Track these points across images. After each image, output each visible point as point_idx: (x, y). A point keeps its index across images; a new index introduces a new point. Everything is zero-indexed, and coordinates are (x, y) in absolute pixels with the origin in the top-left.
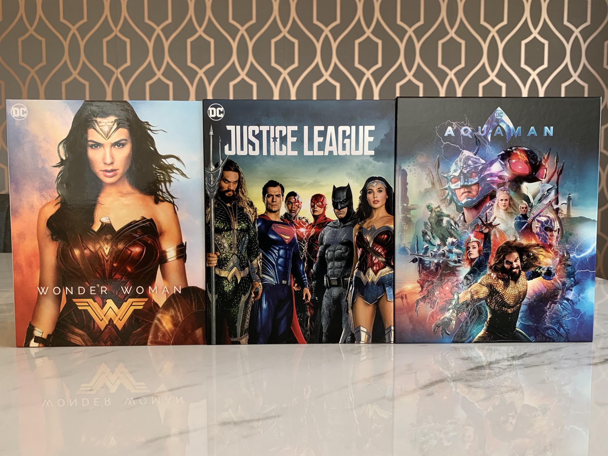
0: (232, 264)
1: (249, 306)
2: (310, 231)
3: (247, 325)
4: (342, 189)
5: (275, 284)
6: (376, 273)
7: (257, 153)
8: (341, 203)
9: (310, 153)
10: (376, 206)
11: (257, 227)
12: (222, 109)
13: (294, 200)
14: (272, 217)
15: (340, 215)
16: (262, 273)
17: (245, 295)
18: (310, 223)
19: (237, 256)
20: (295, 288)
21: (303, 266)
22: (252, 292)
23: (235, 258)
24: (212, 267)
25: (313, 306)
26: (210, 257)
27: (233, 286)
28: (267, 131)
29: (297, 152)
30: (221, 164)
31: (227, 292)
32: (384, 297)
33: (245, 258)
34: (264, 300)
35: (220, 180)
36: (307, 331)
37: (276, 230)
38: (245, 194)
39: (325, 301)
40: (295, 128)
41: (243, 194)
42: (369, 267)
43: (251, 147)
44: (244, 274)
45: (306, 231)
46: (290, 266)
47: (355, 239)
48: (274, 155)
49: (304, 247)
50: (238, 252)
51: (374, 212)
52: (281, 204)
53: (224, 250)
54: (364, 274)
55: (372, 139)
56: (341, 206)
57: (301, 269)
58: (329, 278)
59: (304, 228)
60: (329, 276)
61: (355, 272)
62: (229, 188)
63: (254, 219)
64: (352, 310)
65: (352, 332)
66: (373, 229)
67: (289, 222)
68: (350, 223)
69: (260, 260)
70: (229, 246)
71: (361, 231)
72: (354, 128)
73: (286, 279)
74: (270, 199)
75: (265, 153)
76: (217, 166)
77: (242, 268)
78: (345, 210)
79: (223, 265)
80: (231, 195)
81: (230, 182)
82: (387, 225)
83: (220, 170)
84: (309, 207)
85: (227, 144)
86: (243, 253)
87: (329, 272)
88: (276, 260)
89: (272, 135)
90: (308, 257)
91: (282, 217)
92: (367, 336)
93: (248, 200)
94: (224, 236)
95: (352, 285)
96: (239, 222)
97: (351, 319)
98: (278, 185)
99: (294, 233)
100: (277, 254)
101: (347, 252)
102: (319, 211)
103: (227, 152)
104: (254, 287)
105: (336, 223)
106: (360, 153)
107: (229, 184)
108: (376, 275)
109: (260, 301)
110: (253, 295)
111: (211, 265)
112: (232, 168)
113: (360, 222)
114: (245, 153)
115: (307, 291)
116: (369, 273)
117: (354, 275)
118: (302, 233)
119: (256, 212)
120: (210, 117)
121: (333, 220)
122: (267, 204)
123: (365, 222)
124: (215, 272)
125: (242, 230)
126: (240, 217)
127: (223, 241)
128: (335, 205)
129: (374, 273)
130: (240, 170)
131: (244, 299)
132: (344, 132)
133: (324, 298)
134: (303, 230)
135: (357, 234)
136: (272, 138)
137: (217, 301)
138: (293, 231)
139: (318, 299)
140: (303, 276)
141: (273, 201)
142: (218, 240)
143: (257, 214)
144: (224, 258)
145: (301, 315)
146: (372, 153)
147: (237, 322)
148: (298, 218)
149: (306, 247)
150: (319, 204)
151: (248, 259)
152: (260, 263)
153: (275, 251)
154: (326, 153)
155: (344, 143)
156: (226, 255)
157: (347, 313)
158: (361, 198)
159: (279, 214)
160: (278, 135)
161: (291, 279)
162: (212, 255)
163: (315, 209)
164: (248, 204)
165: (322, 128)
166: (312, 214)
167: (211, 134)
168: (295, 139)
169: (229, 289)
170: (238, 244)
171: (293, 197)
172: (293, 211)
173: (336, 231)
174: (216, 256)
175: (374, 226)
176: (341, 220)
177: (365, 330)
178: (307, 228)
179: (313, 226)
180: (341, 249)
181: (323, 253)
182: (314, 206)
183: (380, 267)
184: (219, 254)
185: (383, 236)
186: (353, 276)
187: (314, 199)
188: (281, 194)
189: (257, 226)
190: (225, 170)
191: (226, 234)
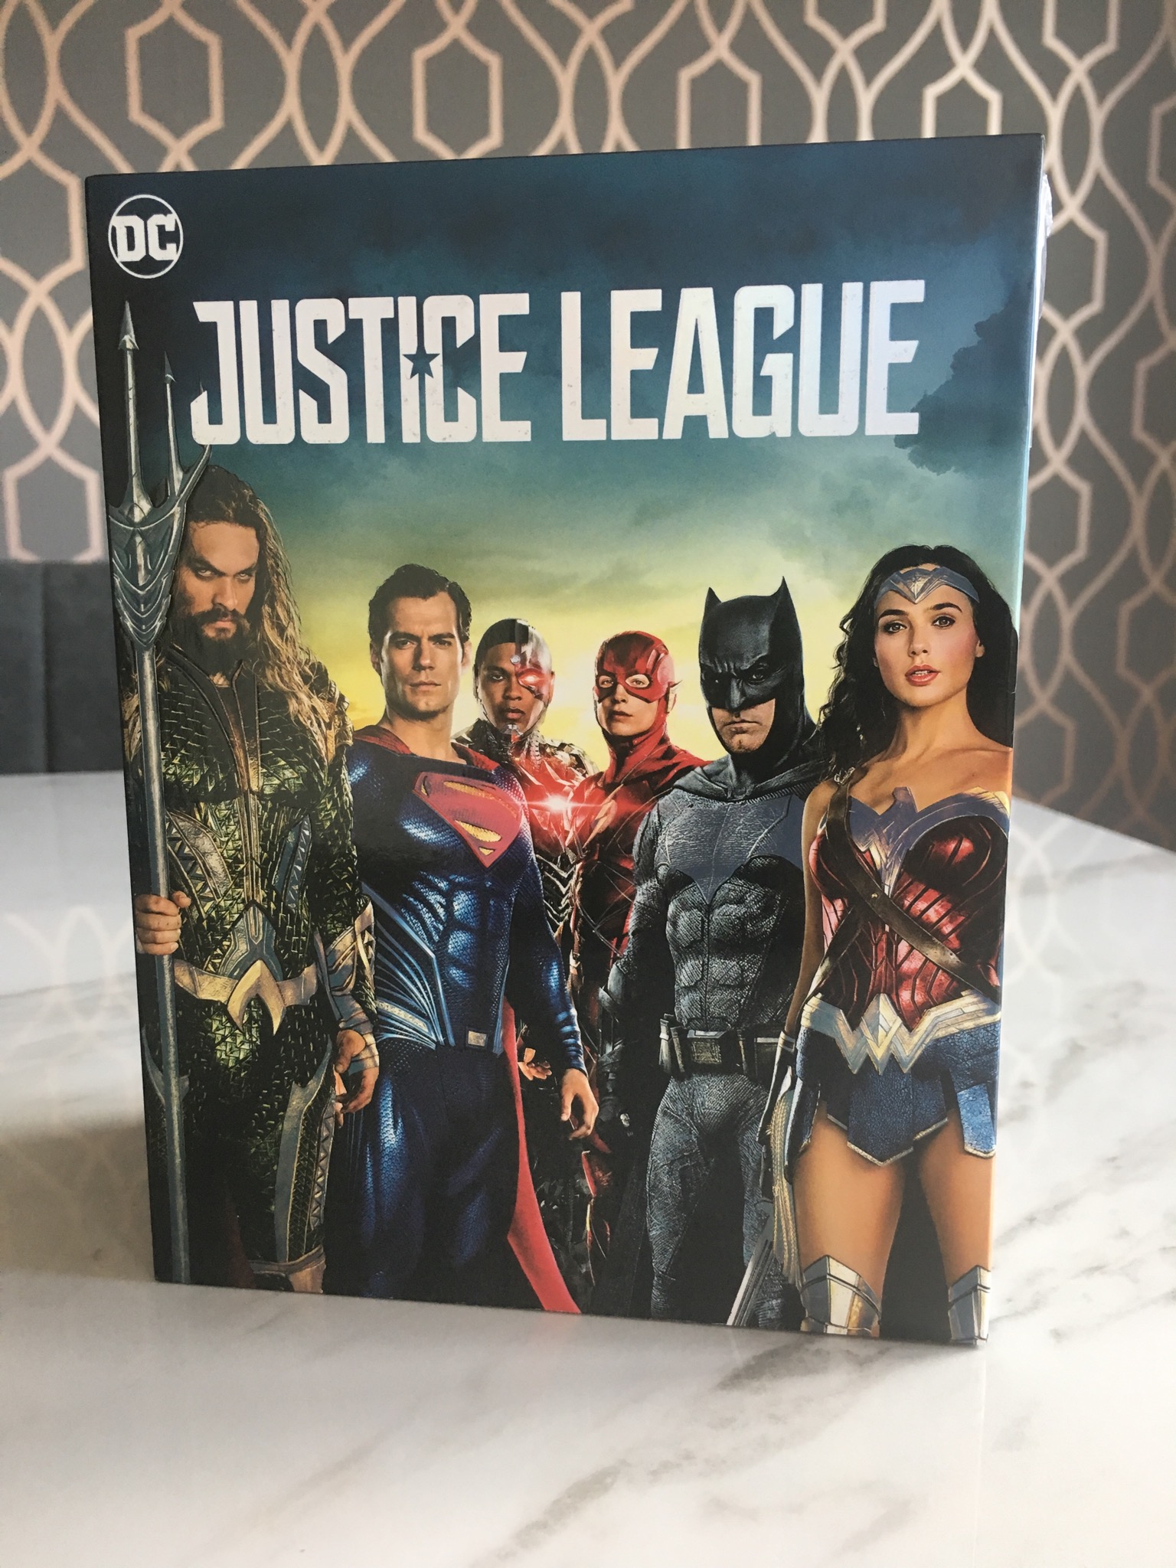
0: (243, 947)
1: (325, 1134)
2: (596, 811)
3: (315, 1213)
4: (748, 608)
5: (433, 1046)
6: (910, 1019)
7: (337, 431)
8: (745, 676)
9: (593, 430)
10: (919, 695)
11: (348, 787)
12: (170, 221)
13: (516, 659)
14: (418, 741)
15: (737, 738)
16: (379, 995)
17: (304, 1084)
18: (592, 772)
19: (266, 912)
20: (526, 1068)
21: (560, 974)
22: (336, 1075)
23: (254, 923)
24: (161, 957)
25: (608, 1151)
26: (149, 912)
27: (251, 1042)
28: (384, 321)
29: (527, 425)
30: (177, 487)
31: (226, 1067)
32: (949, 1135)
33: (299, 921)
34: (389, 1112)
35: (175, 566)
36: (580, 1259)
37: (437, 803)
38: (290, 631)
39: (664, 1134)
40: (518, 304)
41: (281, 630)
42: (876, 993)
43: (309, 405)
44: (297, 995)
45: (574, 810)
46: (503, 968)
47: (809, 855)
48: (417, 440)
49: (565, 882)
50: (269, 895)
51: (908, 723)
52: (456, 679)
53: (206, 885)
54: (854, 1023)
55: (906, 351)
56: (743, 693)
57: (553, 982)
58: (682, 1033)
59: (567, 794)
60: (685, 1022)
61: (808, 1009)
62: (218, 600)
63: (332, 746)
64: (790, 1181)
65: (786, 1279)
66: (902, 810)
67: (492, 766)
68: (786, 776)
69: (367, 935)
70: (229, 866)
71: (842, 815)
72: (813, 293)
73: (486, 1026)
74: (404, 657)
75: (376, 432)
76: (158, 496)
77: (287, 969)
78: (766, 712)
79: (207, 951)
80: (230, 635)
81: (220, 574)
82: (974, 791)
83: (173, 515)
84: (590, 694)
85: (200, 393)
86: (291, 901)
87: (684, 1005)
88: (436, 938)
89: (407, 344)
90: (584, 930)
91: (460, 740)
92: (858, 1304)
93: (303, 657)
94: (205, 821)
95: (794, 1071)
96: (265, 762)
97: (787, 1221)
98: (443, 590)
99: (518, 819)
100: (441, 911)
101: (773, 913)
102: (638, 714)
103: (204, 433)
104: (343, 1054)
105: (721, 777)
106: (842, 424)
107: (217, 581)
108: (910, 1029)
109: (372, 1112)
110: (340, 1089)
111: (157, 949)
112: (228, 505)
113: (836, 771)
114: (281, 434)
115: (578, 1083)
116: (877, 1016)
117: (805, 1022)
118: (556, 820)
119: (341, 713)
120: (118, 260)
121: (705, 758)
122: (392, 680)
123: (864, 772)
124: (173, 977)
125: (281, 796)
126: (271, 735)
127: (199, 842)
128: (715, 690)
129: (899, 1021)
130: (262, 515)
131: (299, 1101)
132: (764, 317)
133: (658, 1119)
134: (558, 805)
135: (819, 831)
136: (408, 357)
137: (186, 1102)
138: (516, 808)
139: (630, 1122)
140: (562, 1016)
141: (417, 667)
142: (178, 839)
143: (345, 724)
144: (210, 918)
145: (553, 1188)
146: (909, 423)
147: (274, 1197)
148: (535, 749)
149: (575, 886)
150: (638, 682)
151: (313, 928)
152: (366, 946)
153: (434, 898)
154: (674, 430)
155: (764, 372)
156: (216, 907)
157: (768, 1193)
158: (844, 654)
159: (447, 725)
160: (434, 343)
161: (505, 1026)
162: (157, 903)
163: (617, 708)
164: (306, 678)
165: (651, 300)
166: (604, 731)
167: (129, 346)
168: (516, 362)
169: (236, 1054)
170: (266, 862)
171: (512, 646)
172: (511, 715)
173: (720, 815)
174: (172, 909)
175: (909, 795)
176: (742, 759)
177: (851, 1277)
178: (578, 796)
179: (606, 784)
180: (740, 901)
181: (654, 917)
182: (612, 690)
183: (934, 992)
184: (186, 901)
185: (953, 846)
186: (799, 1026)
187: (611, 655)
188: (455, 632)
189: (348, 779)
190: (197, 520)
191: (212, 814)
